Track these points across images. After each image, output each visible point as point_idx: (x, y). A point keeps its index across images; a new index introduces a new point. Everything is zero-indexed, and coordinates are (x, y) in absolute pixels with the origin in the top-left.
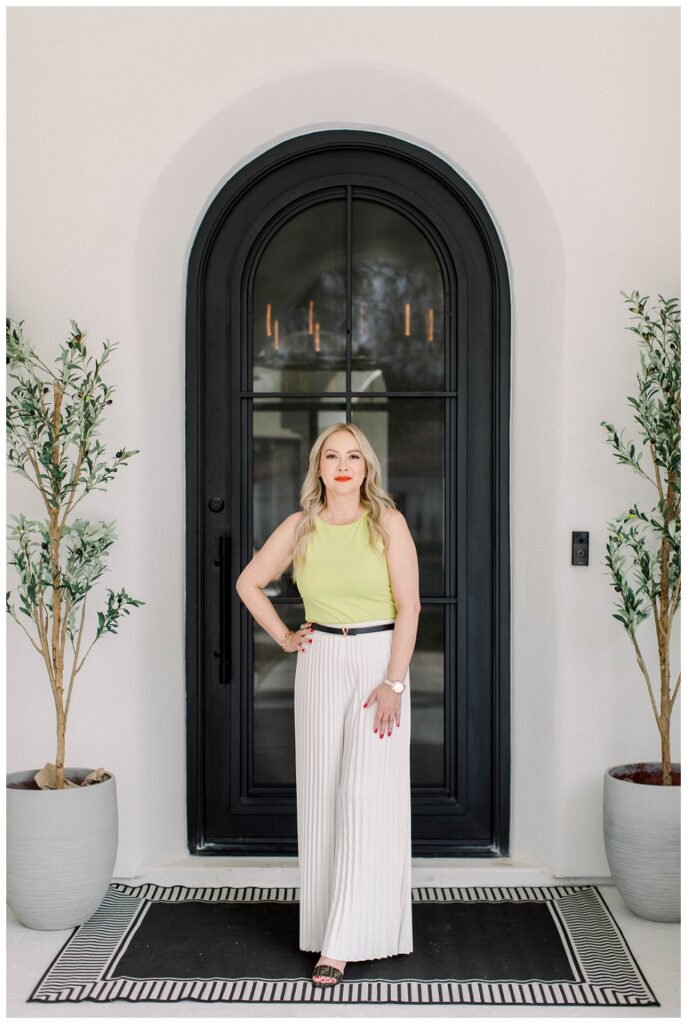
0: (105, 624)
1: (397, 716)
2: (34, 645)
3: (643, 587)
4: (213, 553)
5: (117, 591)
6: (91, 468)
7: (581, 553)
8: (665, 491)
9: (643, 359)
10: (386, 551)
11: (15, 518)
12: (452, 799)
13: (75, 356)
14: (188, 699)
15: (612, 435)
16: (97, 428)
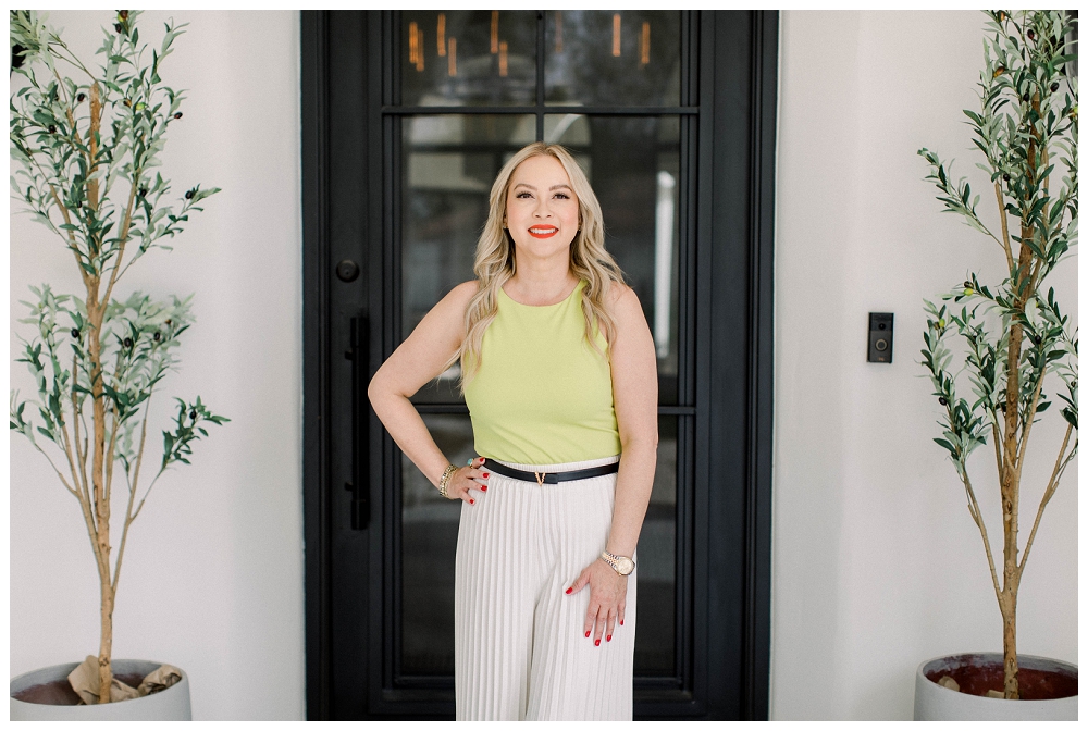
0: (173, 450)
1: (620, 610)
2: (64, 482)
3: (983, 398)
4: (343, 340)
5: (190, 401)
6: (149, 214)
7: (881, 345)
8: (1016, 254)
9: (987, 51)
10: (610, 350)
11: (36, 291)
12: (686, 693)
13: (121, 46)
14: (307, 551)
15: (936, 170)
16: (157, 155)
